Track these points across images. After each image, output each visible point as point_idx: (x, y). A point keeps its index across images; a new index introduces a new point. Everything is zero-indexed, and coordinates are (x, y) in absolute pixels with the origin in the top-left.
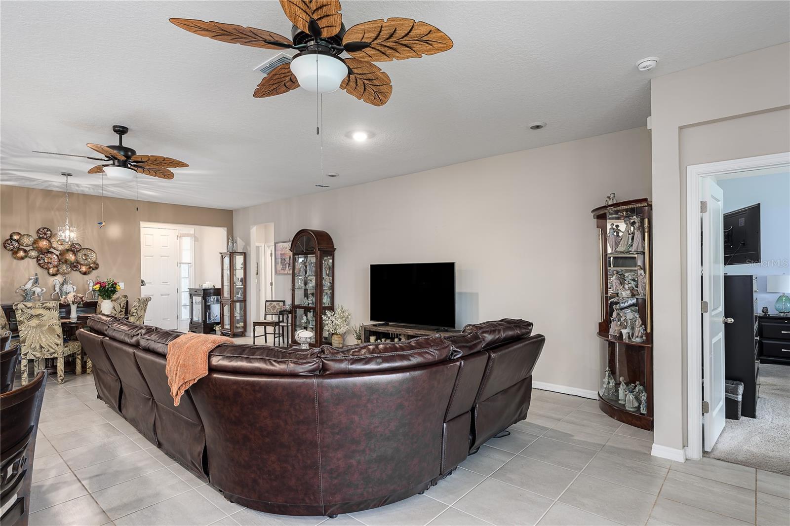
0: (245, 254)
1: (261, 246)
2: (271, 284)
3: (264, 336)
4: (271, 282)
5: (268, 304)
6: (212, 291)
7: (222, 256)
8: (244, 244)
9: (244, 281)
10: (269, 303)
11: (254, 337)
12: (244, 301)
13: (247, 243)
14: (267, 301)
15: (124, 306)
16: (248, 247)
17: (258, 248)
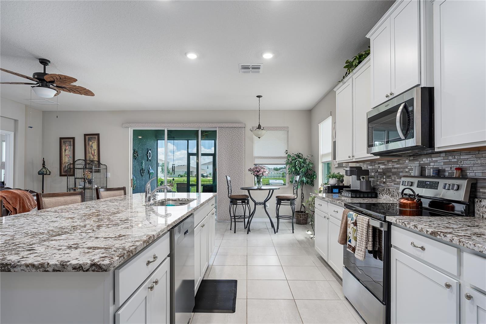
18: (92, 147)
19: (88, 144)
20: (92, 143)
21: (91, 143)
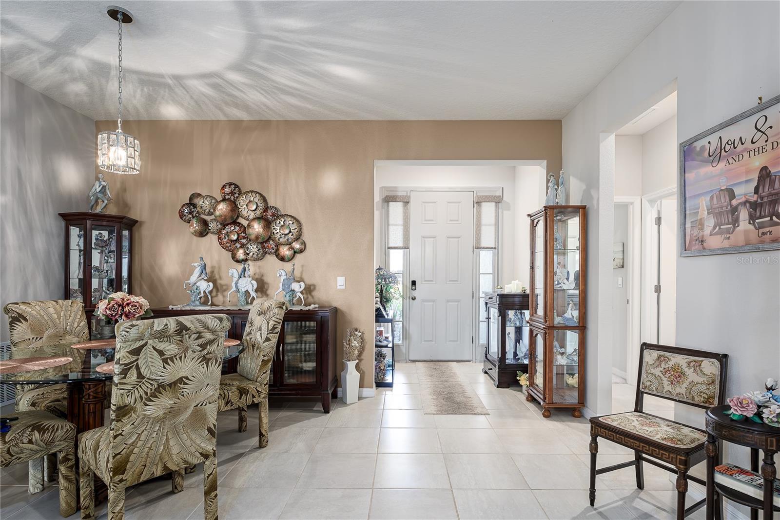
0: (583, 211)
1: (632, 203)
2: (658, 289)
3: (633, 468)
4: (656, 284)
5: (650, 356)
6: (517, 299)
7: (533, 221)
8: (584, 187)
9: (583, 277)
10: (655, 354)
11: (594, 472)
12: (582, 328)
13: (592, 182)
14: (645, 346)
15: (274, 328)
16: (593, 192)
17: (623, 209)
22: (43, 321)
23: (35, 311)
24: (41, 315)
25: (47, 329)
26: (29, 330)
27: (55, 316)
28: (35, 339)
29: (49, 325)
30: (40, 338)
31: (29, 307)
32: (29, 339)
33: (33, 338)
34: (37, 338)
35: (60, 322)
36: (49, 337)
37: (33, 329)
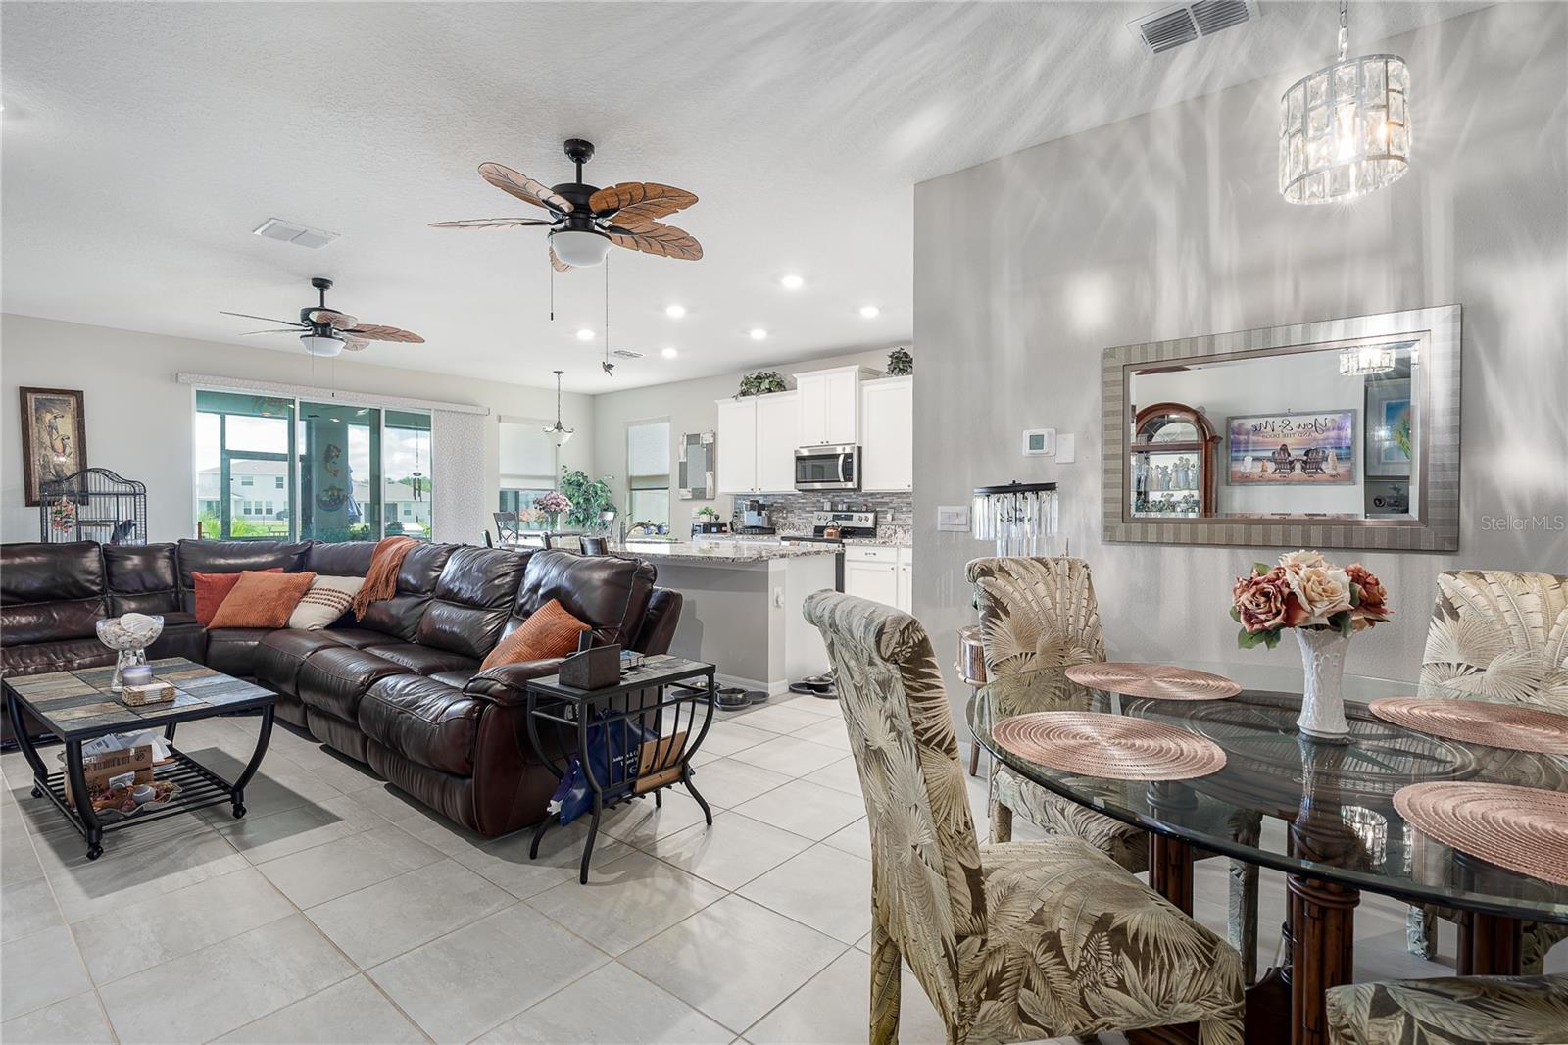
18: (52, 428)
19: (37, 418)
20: (55, 417)
21: (49, 416)
22: (1499, 627)
23: (1486, 596)
24: (1496, 609)
25: (1502, 651)
26: (1455, 643)
27: (1538, 619)
28: (1463, 668)
29: (1511, 641)
30: (1479, 670)
31: (1475, 584)
32: (1450, 664)
33: (1459, 665)
34: (1469, 667)
35: (1547, 639)
36: (1502, 672)
37: (1464, 643)
